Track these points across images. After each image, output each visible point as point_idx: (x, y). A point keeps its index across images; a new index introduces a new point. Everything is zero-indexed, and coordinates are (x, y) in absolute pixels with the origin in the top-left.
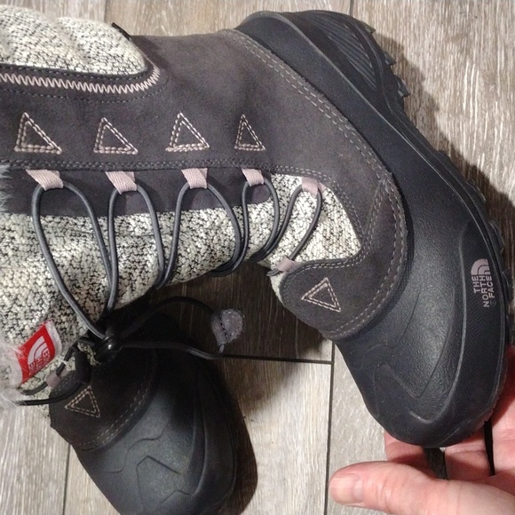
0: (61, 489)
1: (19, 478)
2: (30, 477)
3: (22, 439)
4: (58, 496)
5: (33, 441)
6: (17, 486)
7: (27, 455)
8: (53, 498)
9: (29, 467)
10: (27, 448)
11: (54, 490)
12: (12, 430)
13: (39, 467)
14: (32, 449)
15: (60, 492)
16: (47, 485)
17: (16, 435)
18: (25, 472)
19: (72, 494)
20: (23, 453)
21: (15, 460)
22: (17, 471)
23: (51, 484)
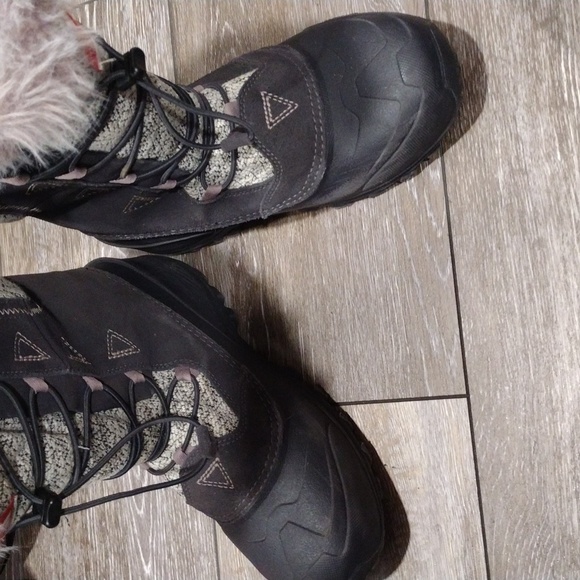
0: (212, 561)
1: (170, 555)
2: (180, 553)
3: (166, 515)
4: (212, 569)
5: (177, 516)
6: (170, 564)
7: (174, 529)
8: (207, 572)
9: (178, 542)
10: (172, 524)
11: (206, 563)
12: (155, 507)
13: (187, 541)
14: (177, 524)
15: (212, 565)
16: (198, 559)
17: (159, 511)
18: (175, 549)
19: (224, 565)
20: (169, 529)
21: (163, 537)
22: (167, 548)
23: (202, 558)
